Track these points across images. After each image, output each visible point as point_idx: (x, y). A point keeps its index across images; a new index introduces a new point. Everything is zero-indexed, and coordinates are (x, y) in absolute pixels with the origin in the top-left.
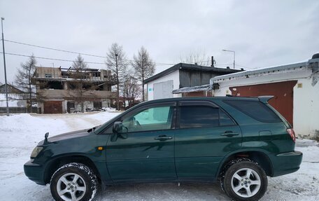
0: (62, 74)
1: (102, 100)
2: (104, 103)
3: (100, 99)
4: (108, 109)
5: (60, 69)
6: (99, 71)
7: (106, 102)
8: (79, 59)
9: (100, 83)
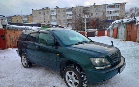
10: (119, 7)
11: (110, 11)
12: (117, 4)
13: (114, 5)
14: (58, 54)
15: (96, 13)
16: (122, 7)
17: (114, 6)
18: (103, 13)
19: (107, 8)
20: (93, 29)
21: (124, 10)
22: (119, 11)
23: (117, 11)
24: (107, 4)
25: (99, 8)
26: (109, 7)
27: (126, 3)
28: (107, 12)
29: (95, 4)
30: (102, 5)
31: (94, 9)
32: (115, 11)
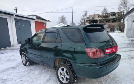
0: (99, 17)
1: (115, 27)
2: (116, 28)
3: (114, 26)
4: (117, 31)
5: (98, 14)
6: (116, 13)
7: (117, 28)
8: (105, 8)
9: (115, 19)
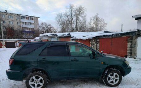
10: (33, 20)
11: (25, 22)
12: (31, 16)
13: (28, 16)
14: (102, 63)
15: (9, 22)
16: (35, 20)
17: (29, 18)
18: (18, 23)
19: (22, 18)
20: (13, 40)
21: (38, 23)
22: (33, 23)
23: (32, 23)
24: (21, 15)
25: (12, 16)
26: (24, 17)
27: (39, 18)
28: (22, 22)
29: (6, 11)
30: (15, 14)
31: (6, 16)
32: (30, 23)
